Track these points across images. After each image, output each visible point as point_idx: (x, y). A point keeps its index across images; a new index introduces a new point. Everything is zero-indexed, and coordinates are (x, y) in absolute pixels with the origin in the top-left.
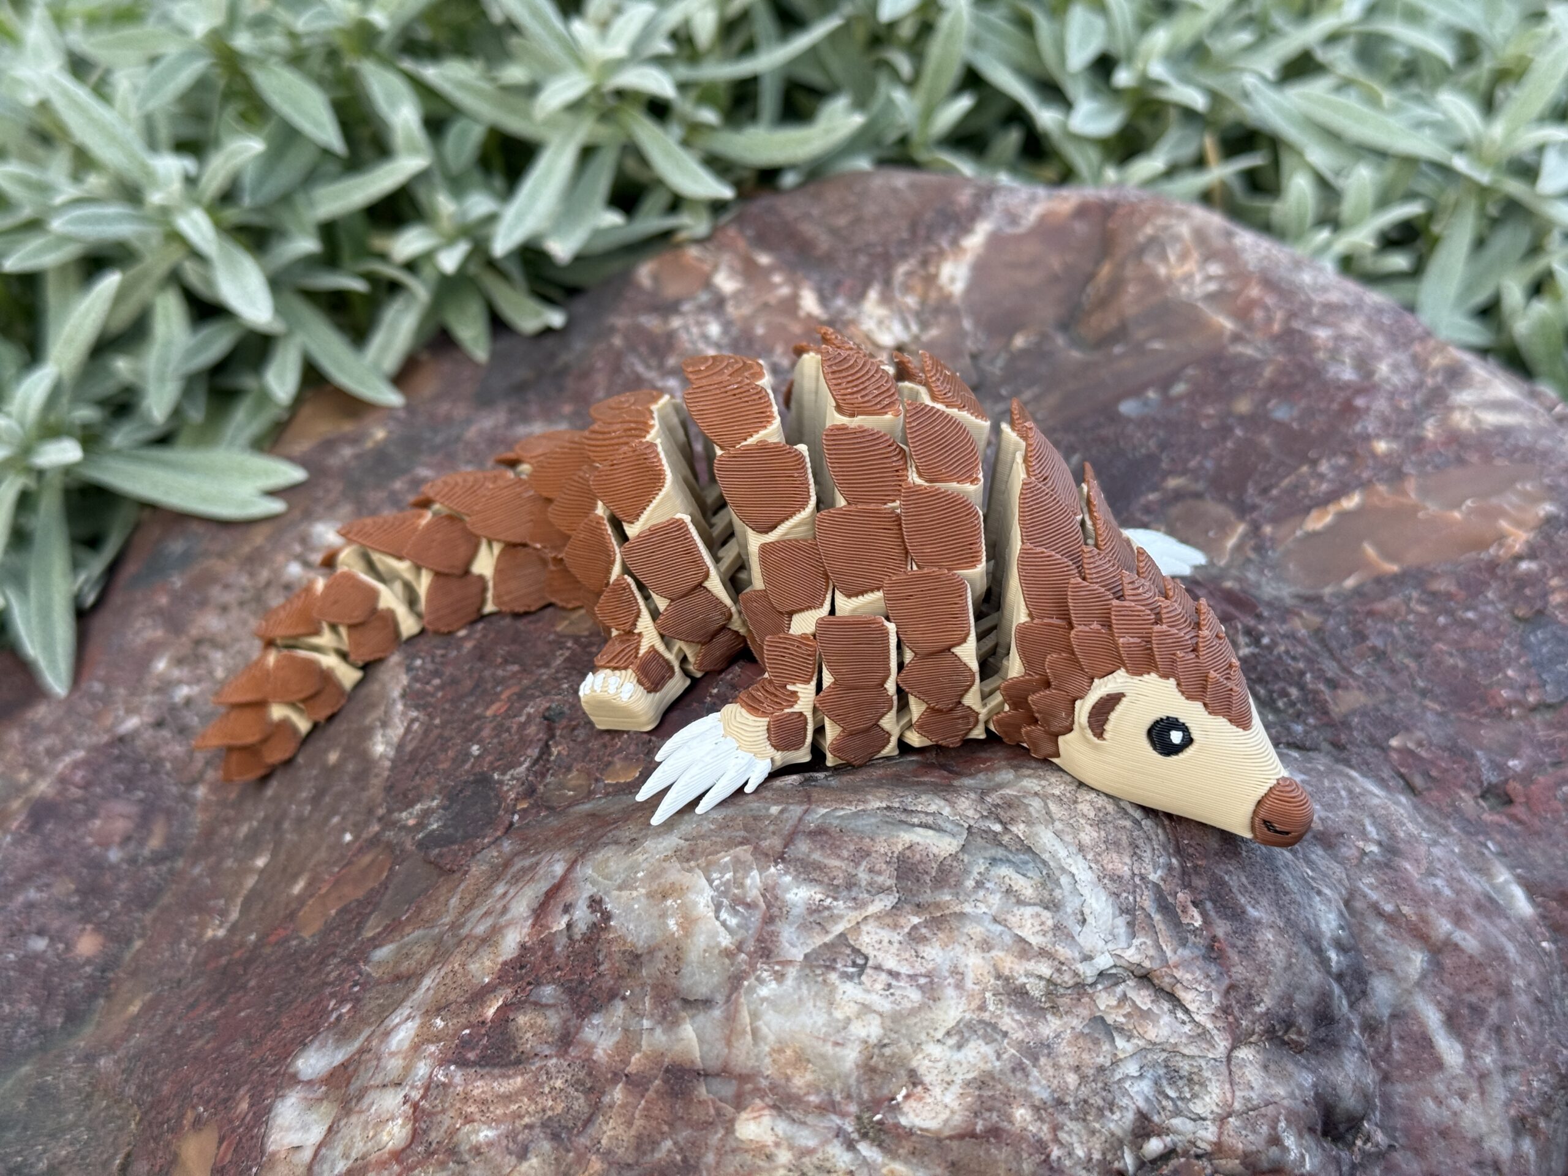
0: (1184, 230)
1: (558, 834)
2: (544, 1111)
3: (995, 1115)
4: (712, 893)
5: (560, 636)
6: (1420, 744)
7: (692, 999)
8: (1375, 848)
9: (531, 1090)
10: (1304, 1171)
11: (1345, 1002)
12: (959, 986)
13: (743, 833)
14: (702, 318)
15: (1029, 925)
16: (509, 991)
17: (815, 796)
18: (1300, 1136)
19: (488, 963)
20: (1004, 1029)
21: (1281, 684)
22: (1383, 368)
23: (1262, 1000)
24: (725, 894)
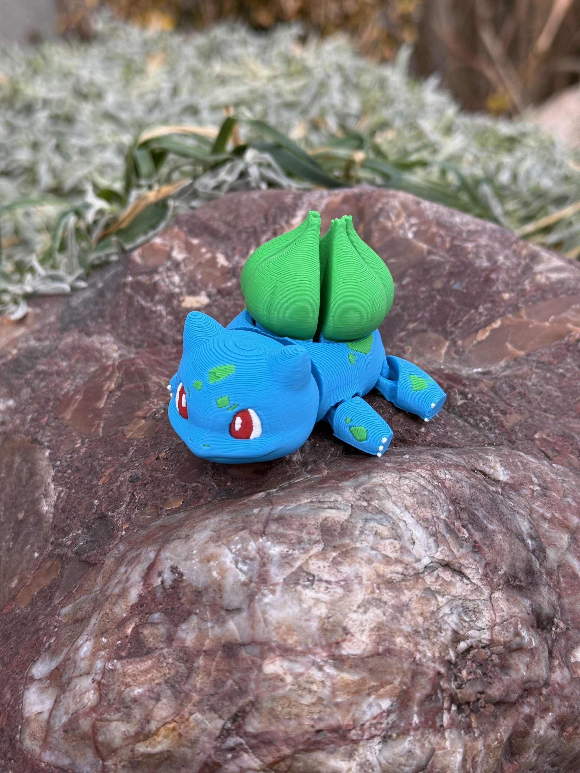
0: (396, 203)
1: (148, 538)
2: (165, 675)
3: (387, 643)
4: (232, 556)
5: (130, 439)
6: (549, 436)
7: (230, 609)
8: (538, 488)
9: (157, 666)
10: (532, 646)
11: (537, 563)
12: (360, 583)
13: (242, 524)
14: (169, 274)
15: (388, 548)
16: (137, 619)
17: (274, 501)
18: (528, 630)
19: (124, 607)
20: (385, 600)
21: (480, 416)
22: (501, 259)
23: (502, 568)
24: (239, 555)
